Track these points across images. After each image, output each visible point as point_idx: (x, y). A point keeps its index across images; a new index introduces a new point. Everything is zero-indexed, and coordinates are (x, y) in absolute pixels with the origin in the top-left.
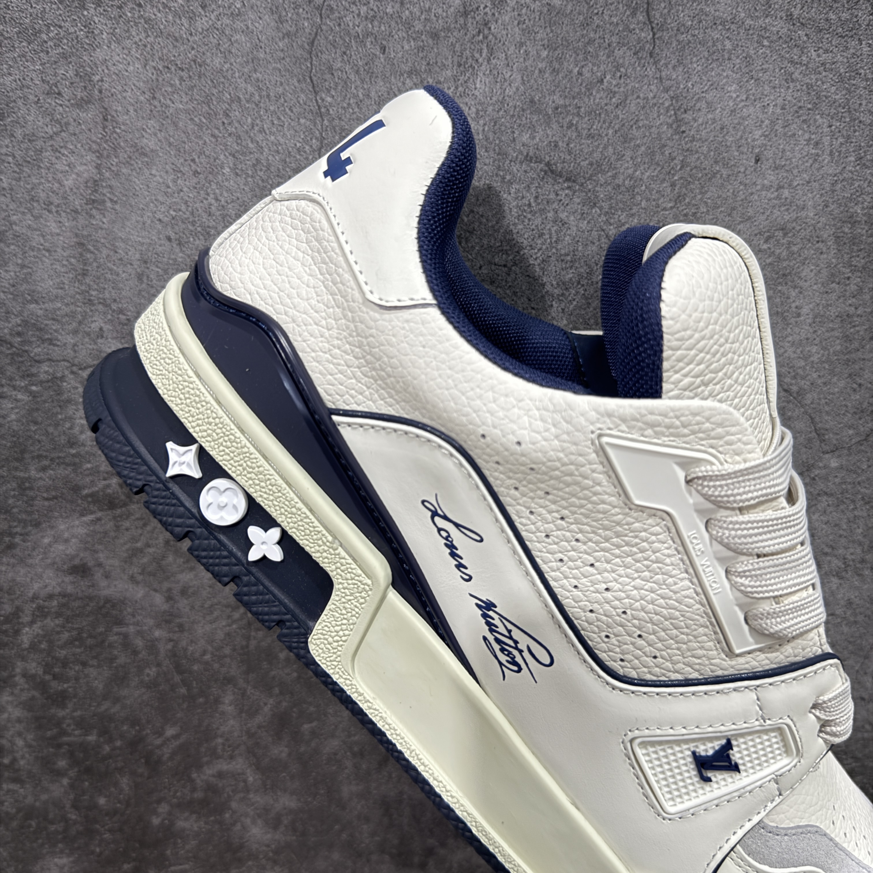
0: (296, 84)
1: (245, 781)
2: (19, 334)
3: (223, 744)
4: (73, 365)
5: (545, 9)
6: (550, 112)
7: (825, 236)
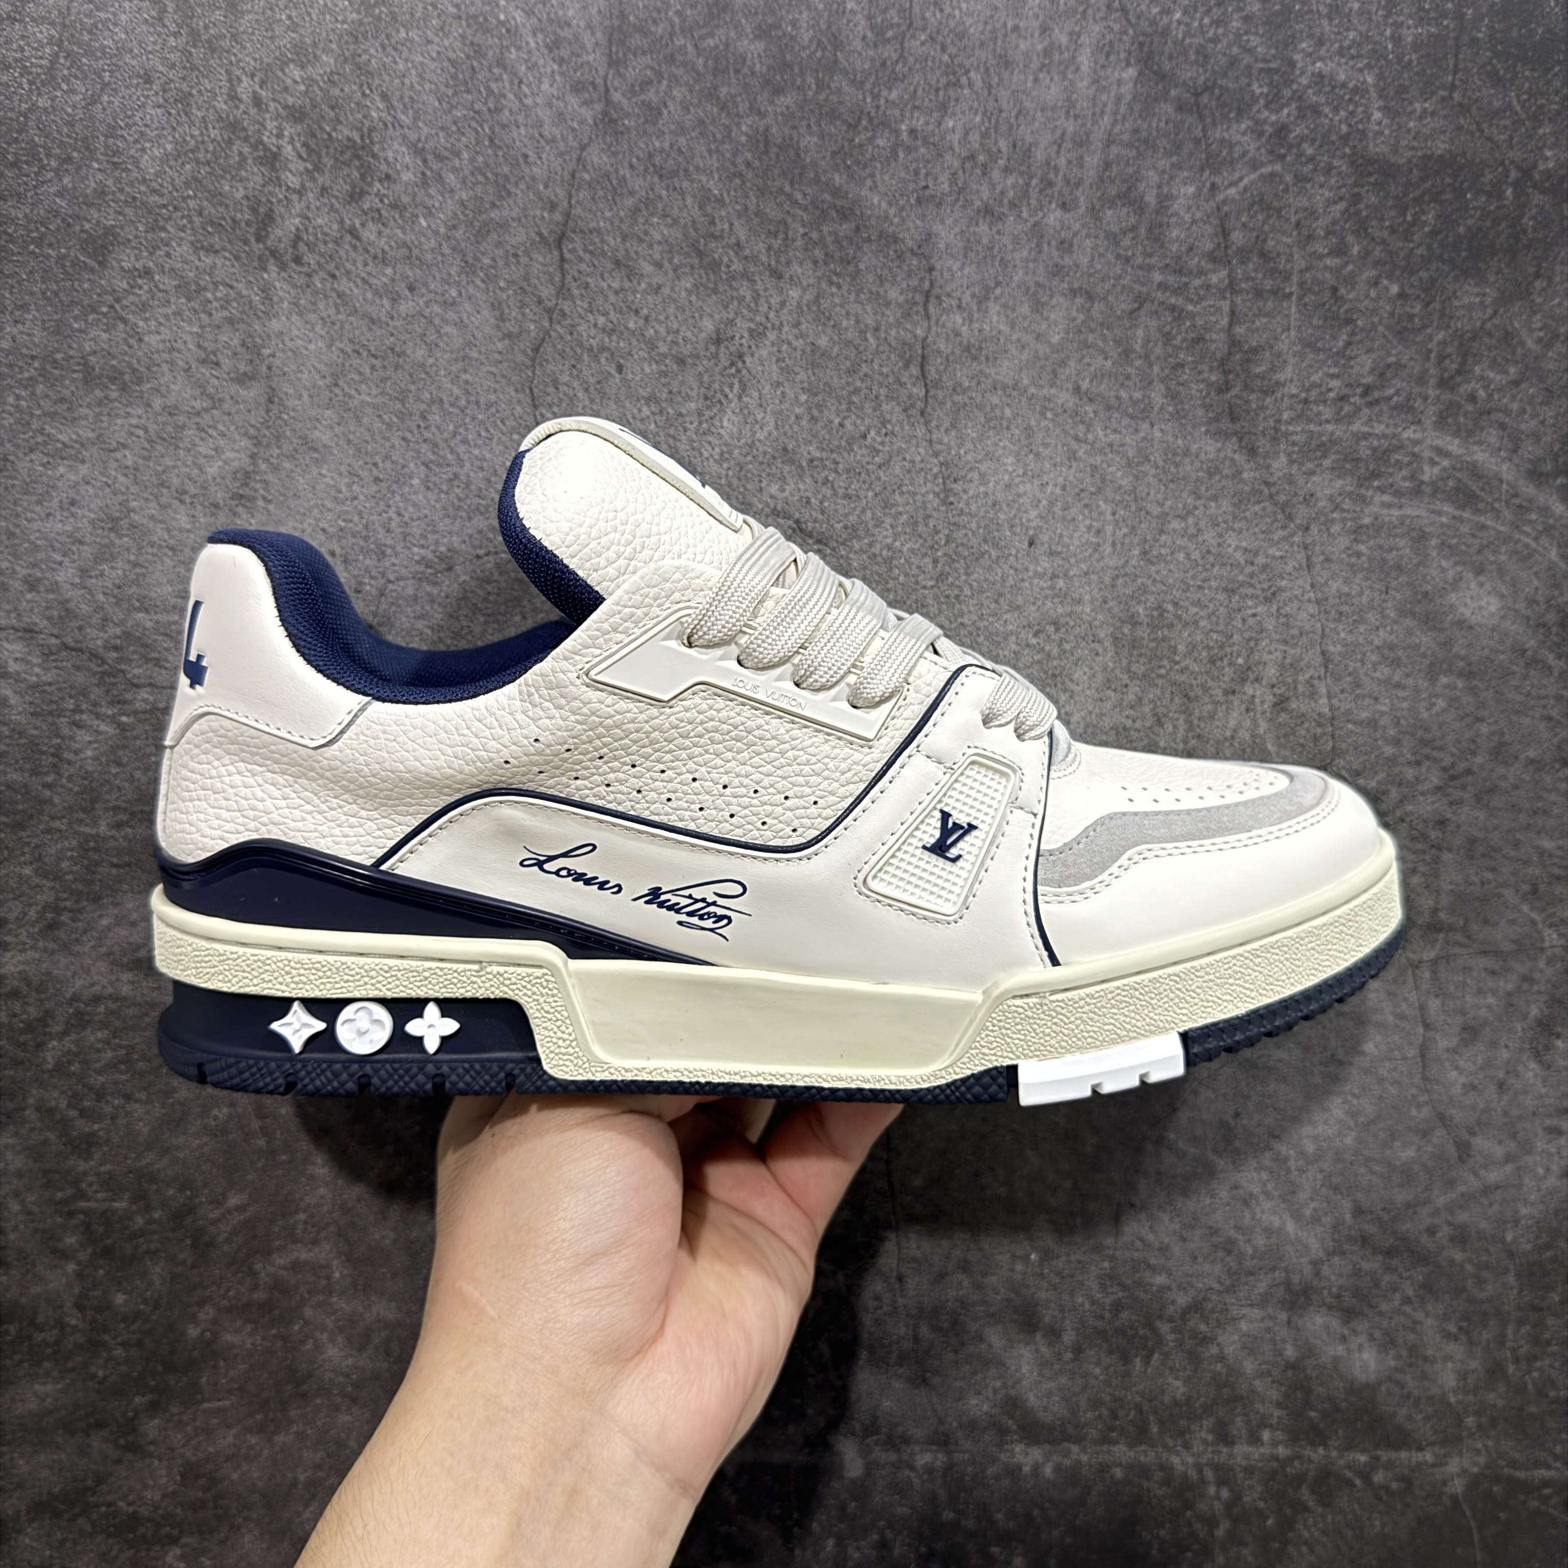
1: (328, 1278)
2: (116, 648)
3: (306, 1222)
5: (808, 349)
6: (804, 464)
7: (1102, 635)
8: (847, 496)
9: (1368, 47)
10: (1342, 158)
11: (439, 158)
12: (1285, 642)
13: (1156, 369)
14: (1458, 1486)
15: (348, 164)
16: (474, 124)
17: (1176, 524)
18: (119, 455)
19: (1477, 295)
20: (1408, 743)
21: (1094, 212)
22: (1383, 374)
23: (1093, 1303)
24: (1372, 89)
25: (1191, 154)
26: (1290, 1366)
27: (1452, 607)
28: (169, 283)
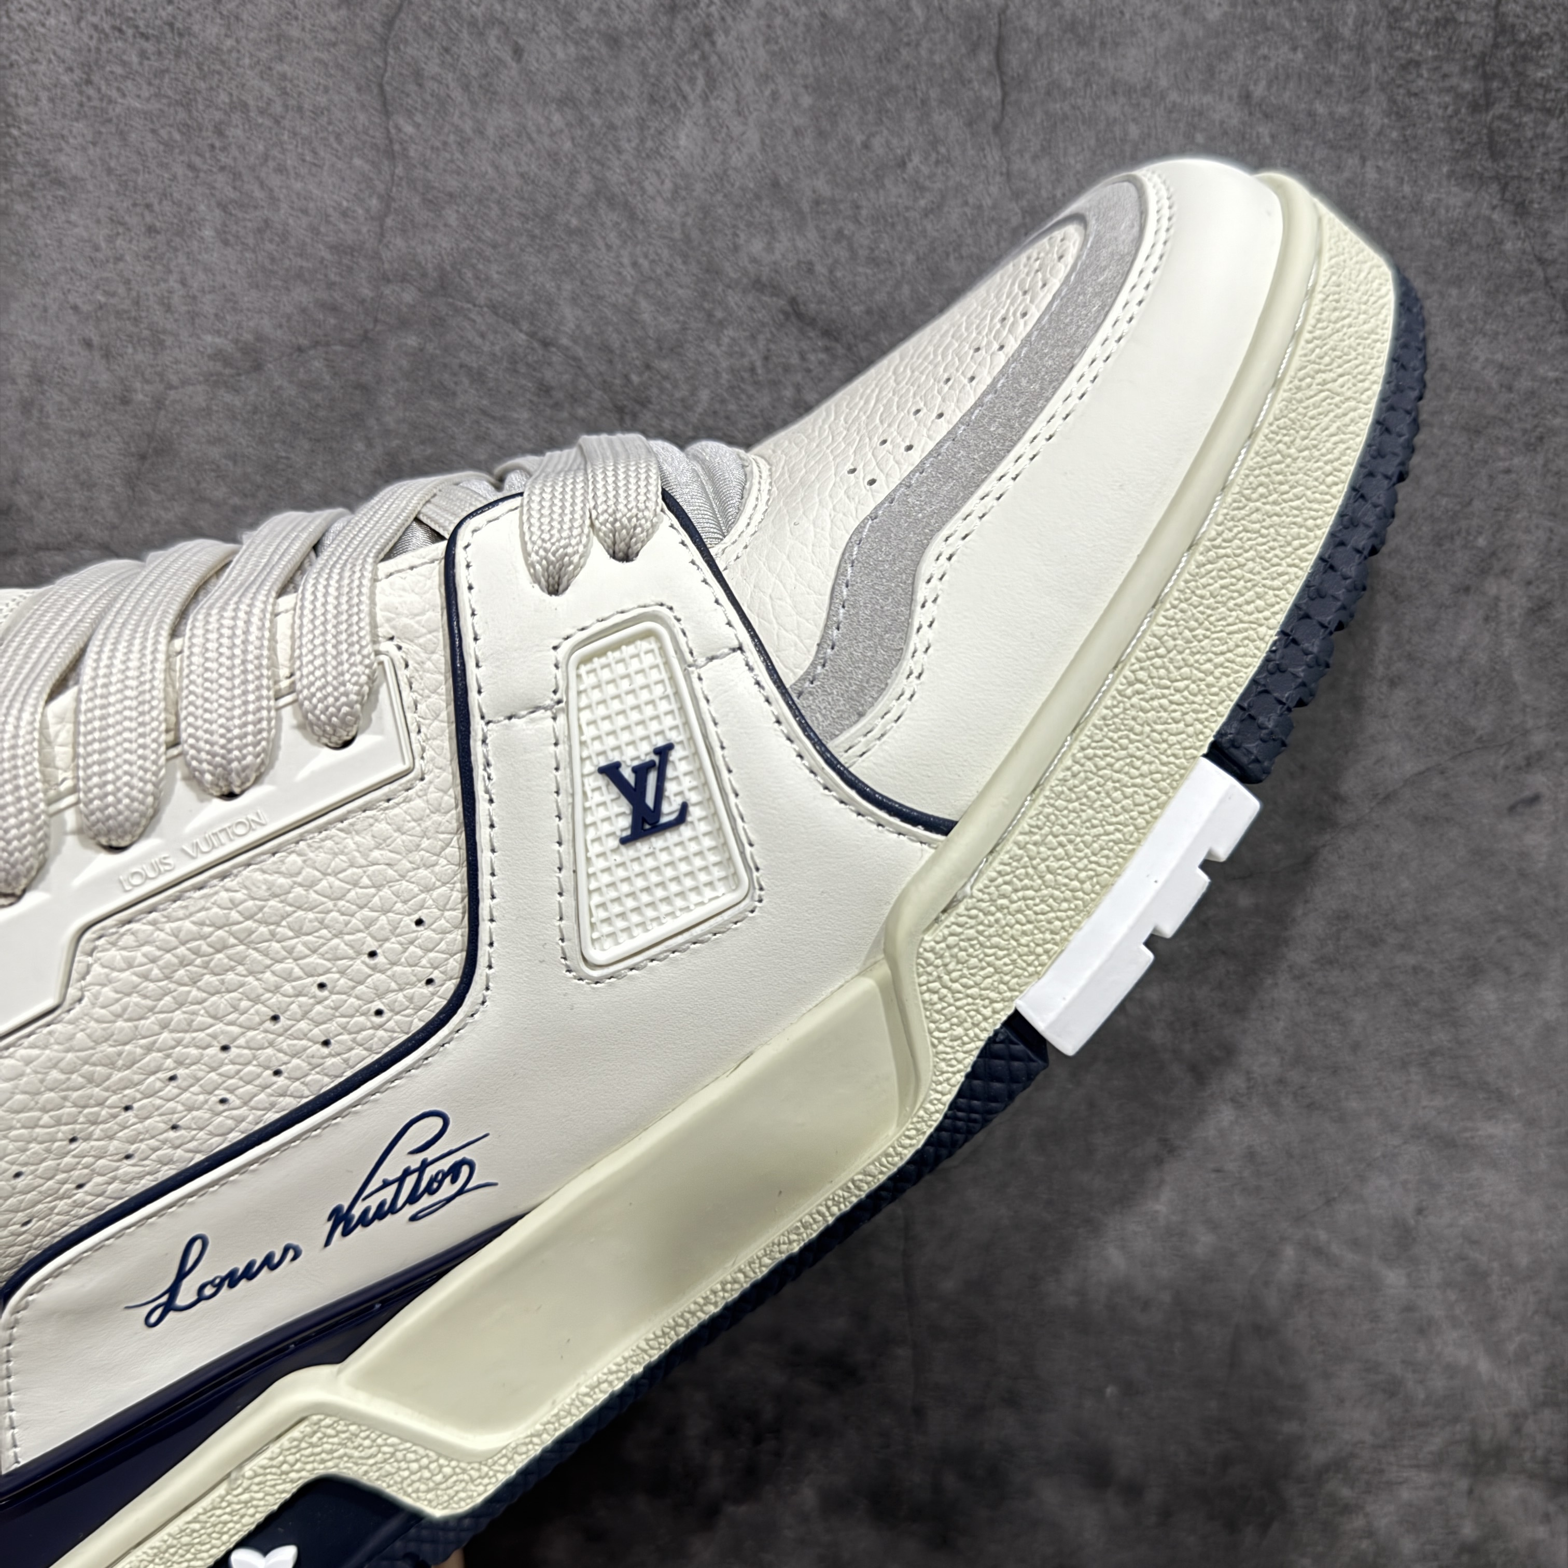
0: (354, 95)
5: (816, 23)
6: (806, 207)
8: (873, 261)
12: (1554, 515)
13: (1374, 68)
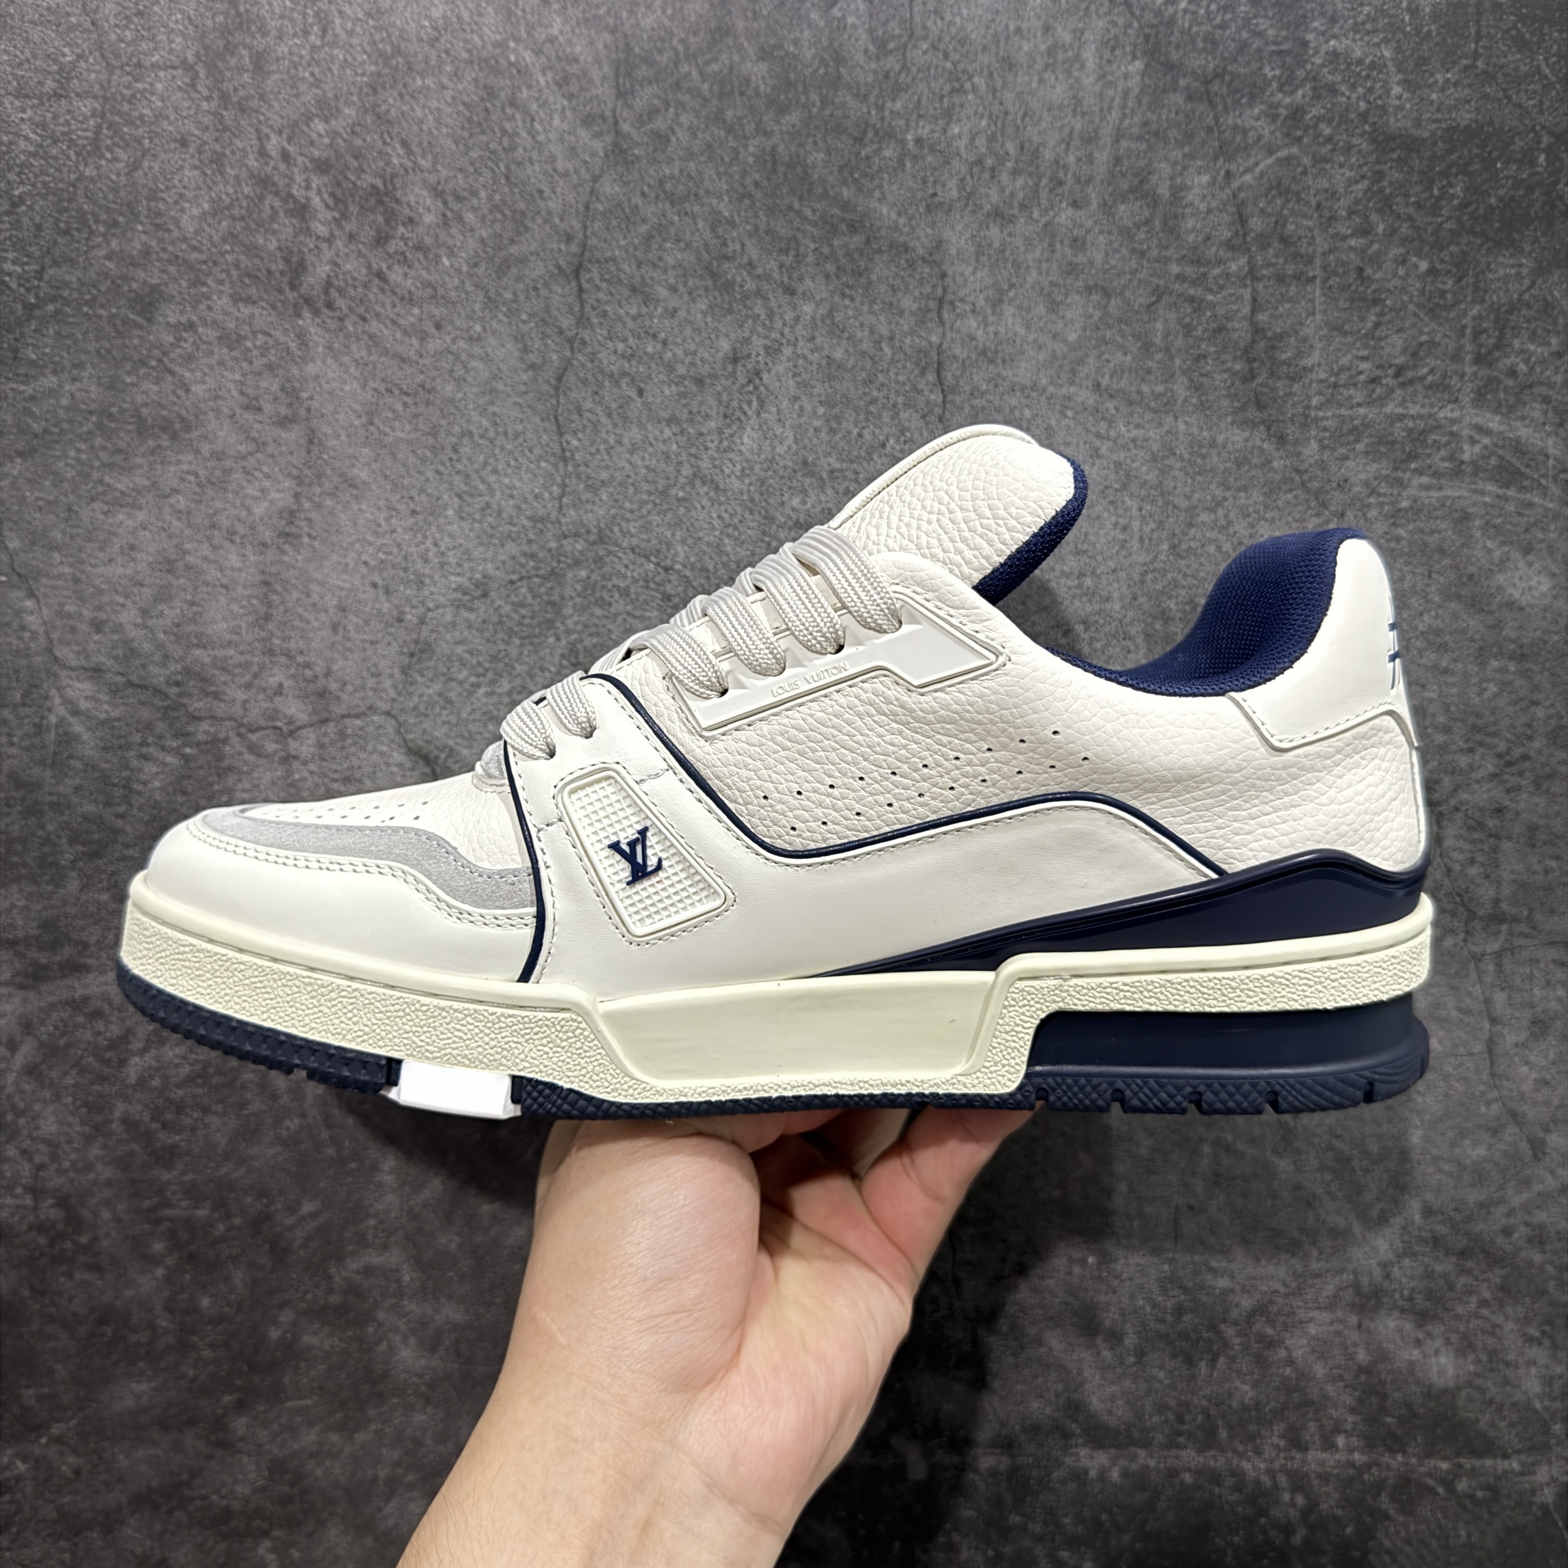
1: (399, 1281)
2: (177, 684)
3: (376, 1228)
4: (241, 725)
7: (1133, 632)
9: (1382, 22)
10: (1362, 136)
11: (459, 198)
14: (1548, 1496)
15: (373, 211)
16: (490, 164)
17: (1205, 517)
18: (172, 501)
19: (1513, 266)
20: (1459, 730)
21: (1107, 208)
22: (1415, 354)
23: (1155, 1306)
24: (1390, 63)
25: (1204, 143)
26: (1362, 1370)
27: (1499, 588)
28: (210, 334)
